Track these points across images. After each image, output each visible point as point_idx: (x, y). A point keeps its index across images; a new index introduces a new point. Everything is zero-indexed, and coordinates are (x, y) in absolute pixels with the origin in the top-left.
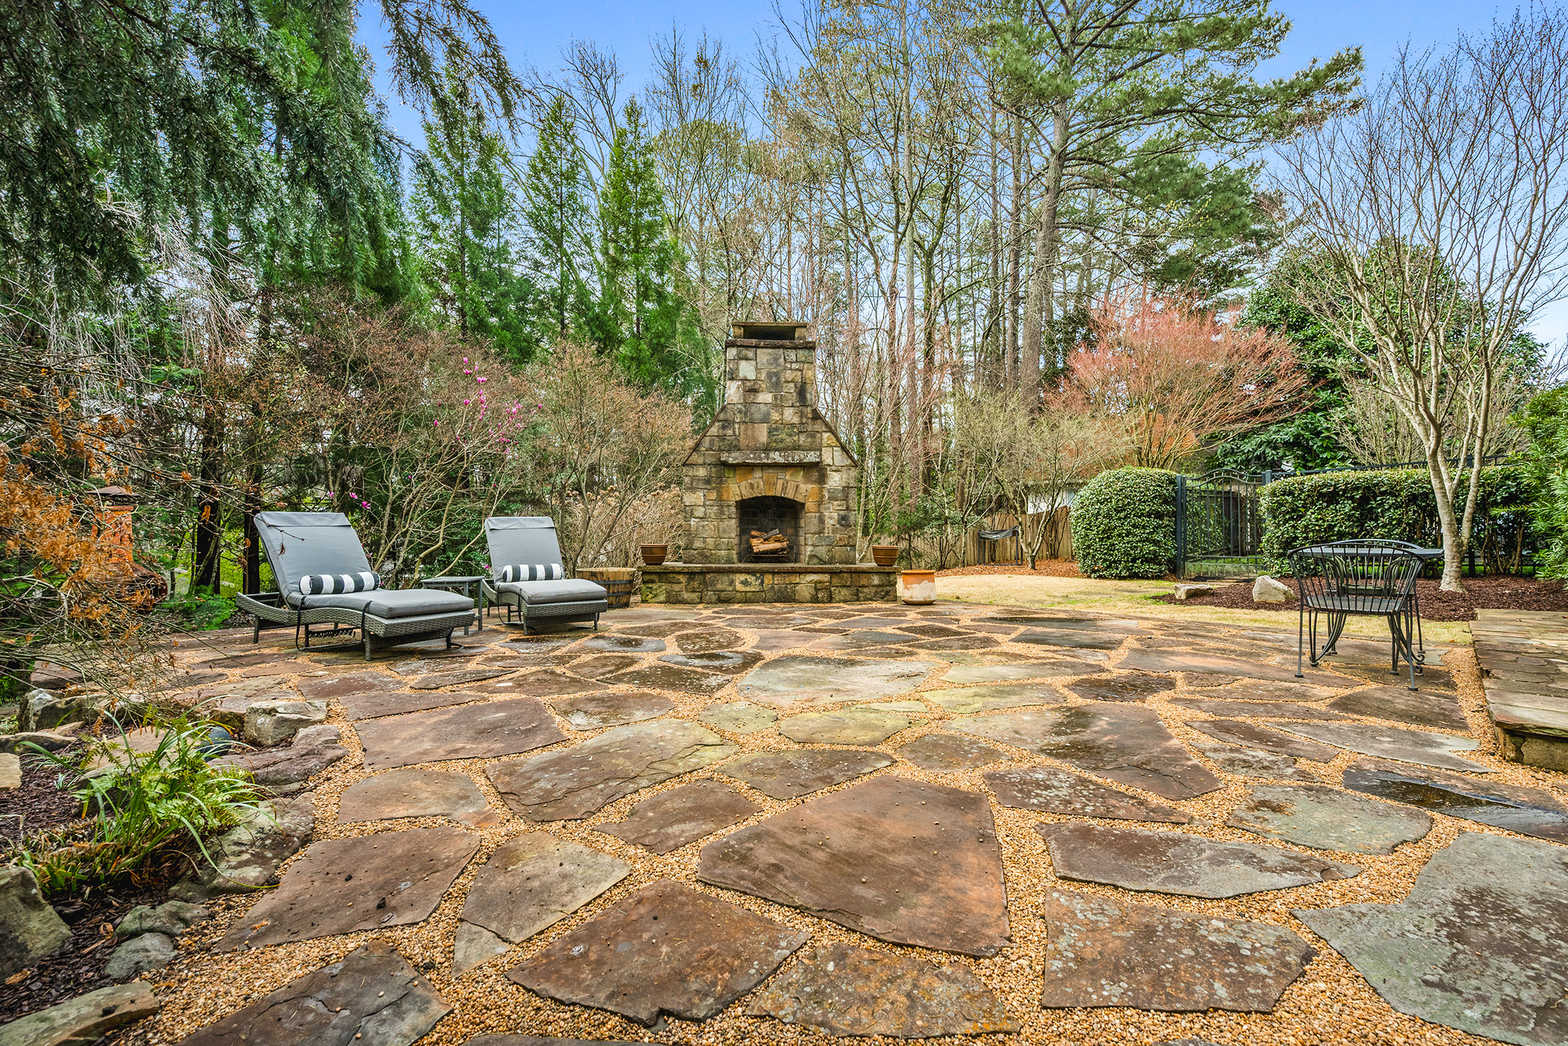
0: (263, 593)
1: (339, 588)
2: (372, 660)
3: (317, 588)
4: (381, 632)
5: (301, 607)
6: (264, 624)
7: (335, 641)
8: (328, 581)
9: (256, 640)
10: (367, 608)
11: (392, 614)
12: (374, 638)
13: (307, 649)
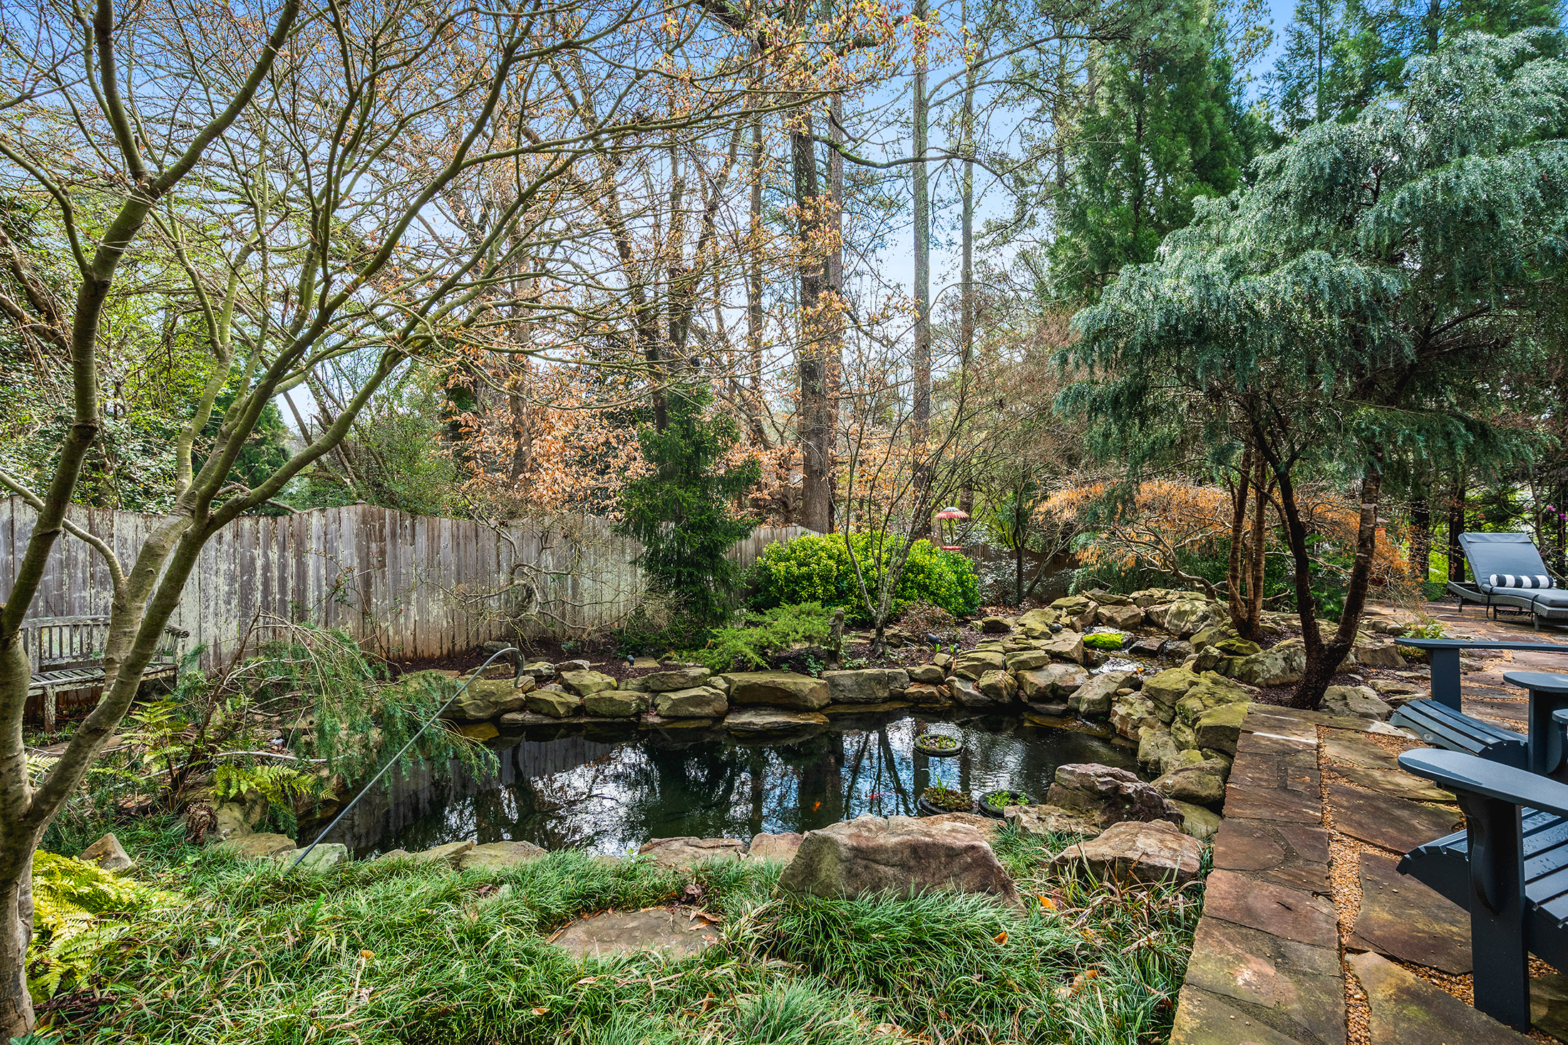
0: (1467, 582)
1: (1519, 584)
2: (1540, 631)
3: (1502, 582)
4: (1545, 614)
5: (1491, 593)
6: (1466, 602)
7: (1517, 618)
8: (1510, 579)
9: (1460, 610)
10: (1535, 598)
11: (1553, 603)
12: (1540, 617)
13: (1495, 619)
